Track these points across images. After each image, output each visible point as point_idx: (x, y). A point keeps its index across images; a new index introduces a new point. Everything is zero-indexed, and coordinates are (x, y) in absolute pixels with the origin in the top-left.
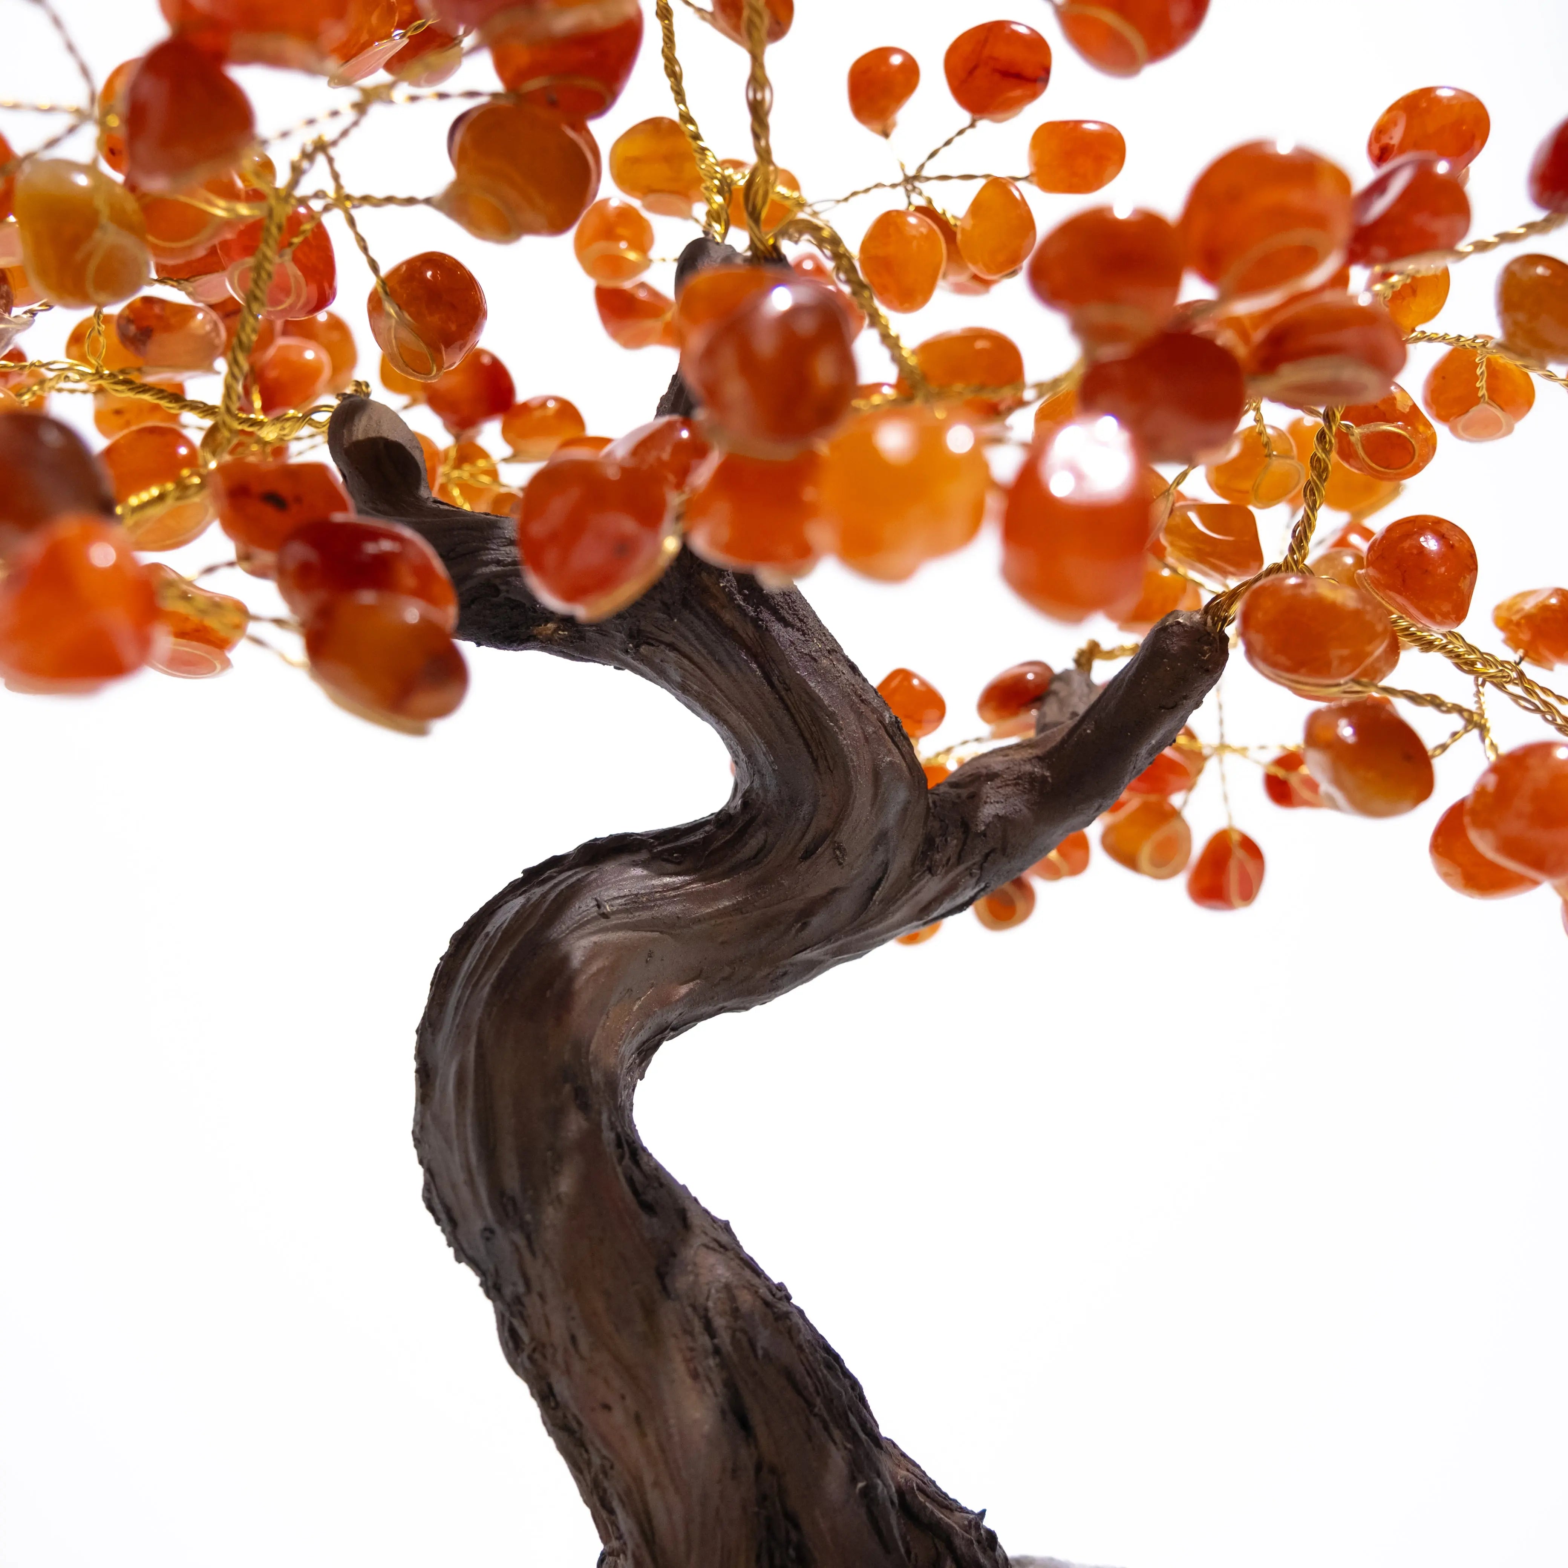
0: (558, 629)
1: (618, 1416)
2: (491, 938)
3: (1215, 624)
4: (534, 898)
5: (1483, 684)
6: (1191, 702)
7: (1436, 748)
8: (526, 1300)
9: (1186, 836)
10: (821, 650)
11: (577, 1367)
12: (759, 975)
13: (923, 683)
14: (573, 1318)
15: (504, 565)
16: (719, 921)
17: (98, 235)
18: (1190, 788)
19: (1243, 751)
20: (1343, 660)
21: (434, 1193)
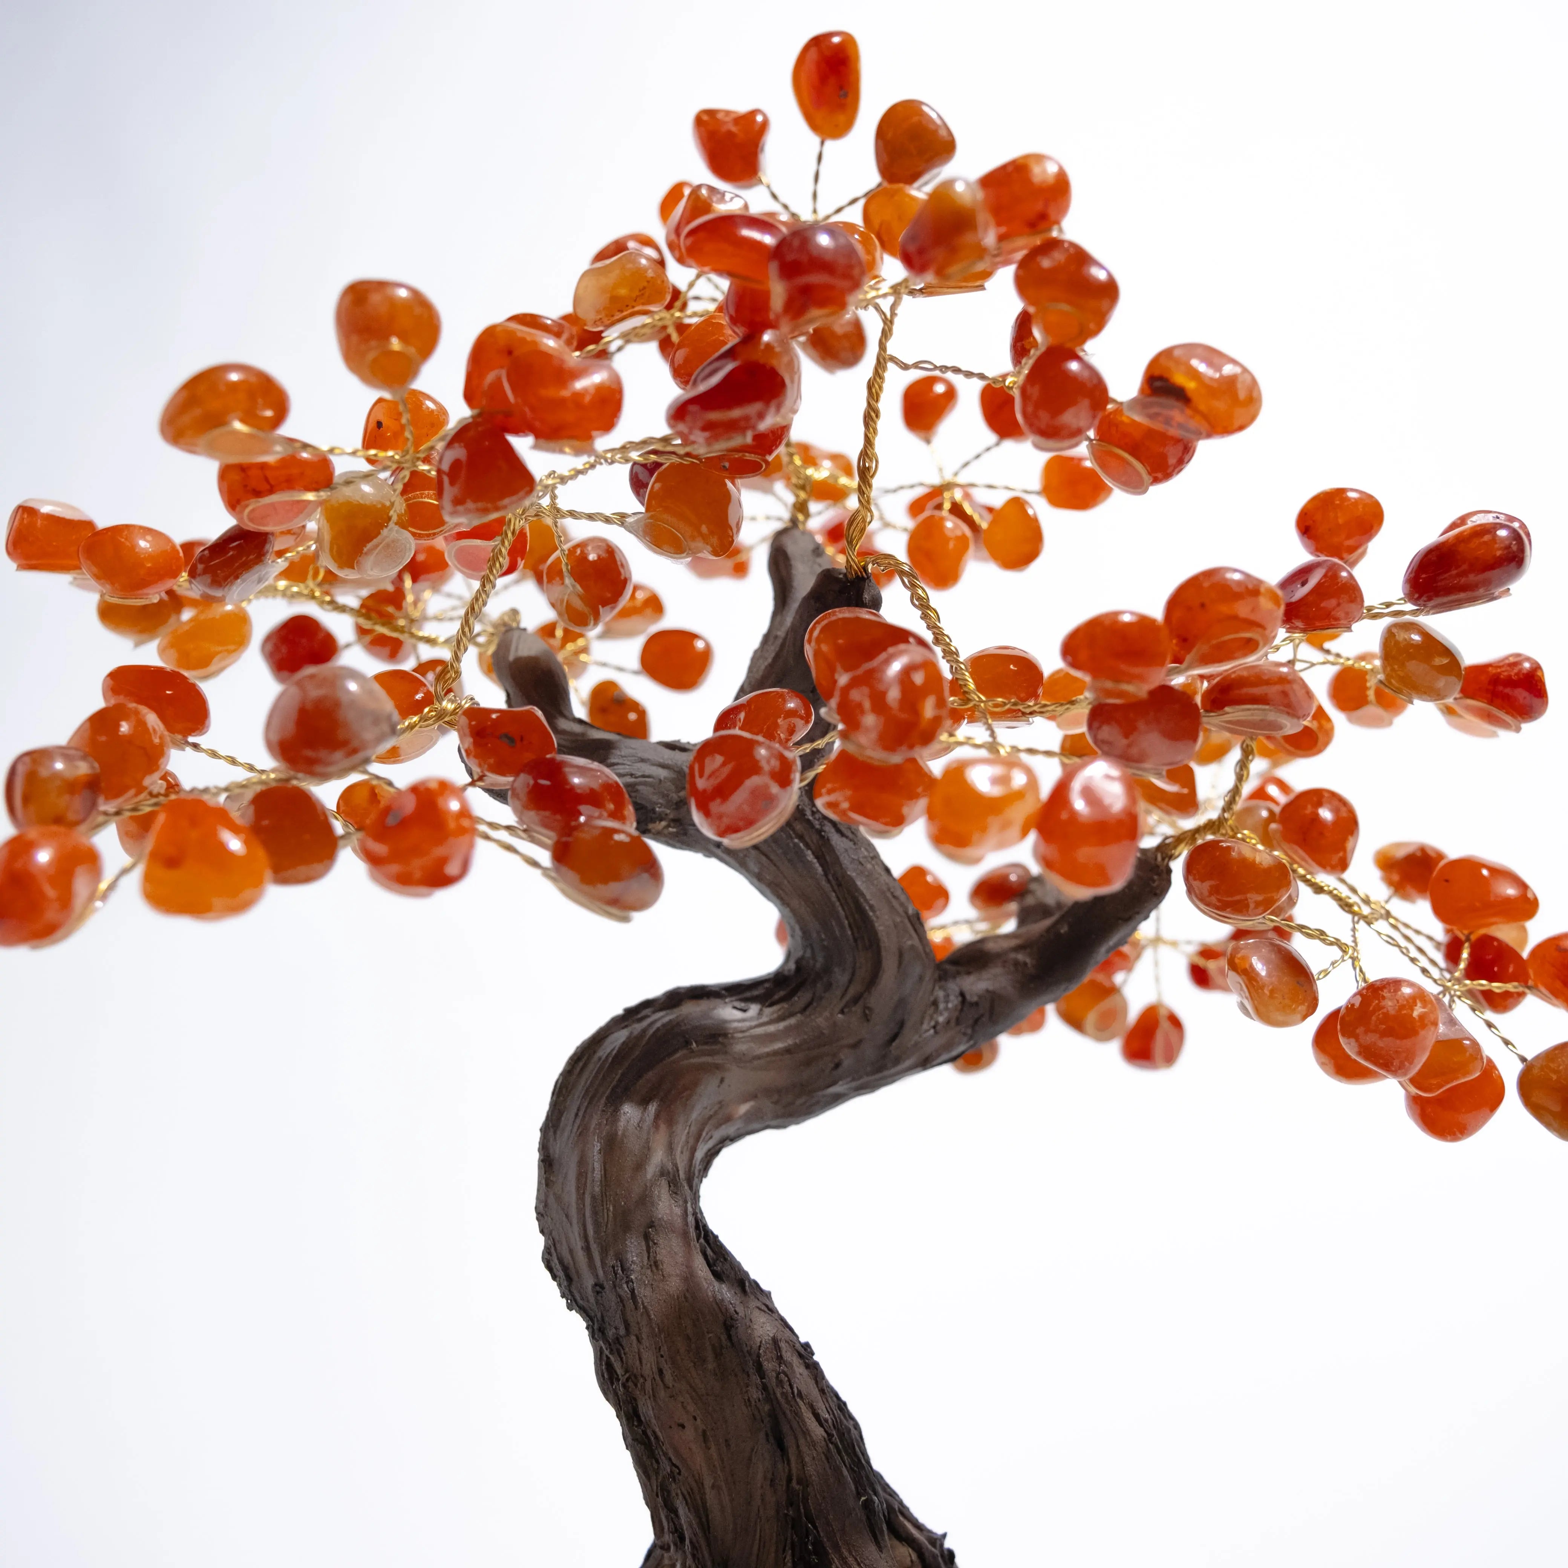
0: (668, 826)
1: (689, 1433)
2: (604, 1061)
3: (1163, 859)
4: (636, 1033)
5: (1358, 922)
6: (1142, 916)
7: (1320, 973)
8: (624, 1342)
9: (1124, 1007)
10: (865, 857)
11: (662, 1394)
12: (799, 1102)
13: (936, 879)
14: (662, 1356)
15: (636, 778)
16: (774, 1058)
17: (385, 532)
18: (1129, 969)
19: (1174, 944)
20: (1258, 904)
21: (554, 1255)
